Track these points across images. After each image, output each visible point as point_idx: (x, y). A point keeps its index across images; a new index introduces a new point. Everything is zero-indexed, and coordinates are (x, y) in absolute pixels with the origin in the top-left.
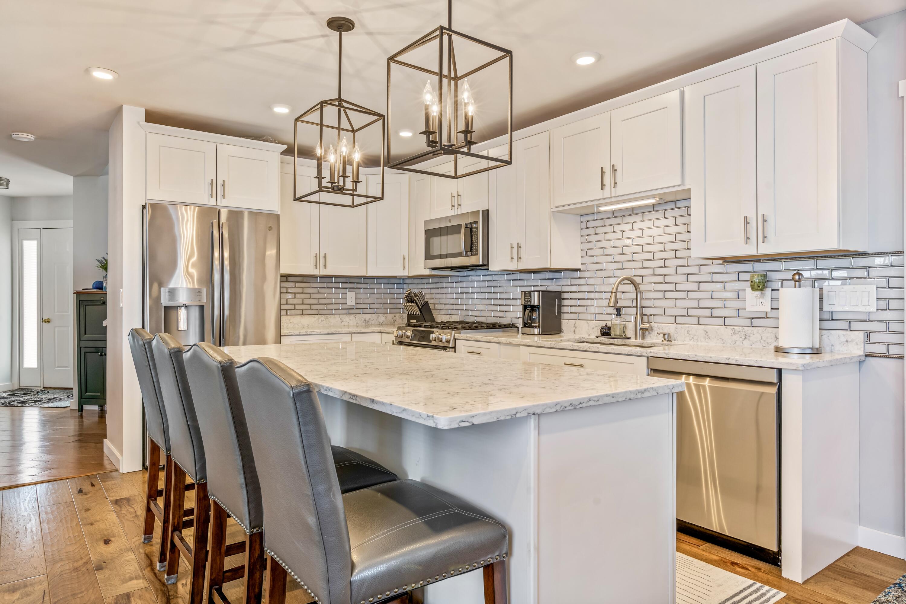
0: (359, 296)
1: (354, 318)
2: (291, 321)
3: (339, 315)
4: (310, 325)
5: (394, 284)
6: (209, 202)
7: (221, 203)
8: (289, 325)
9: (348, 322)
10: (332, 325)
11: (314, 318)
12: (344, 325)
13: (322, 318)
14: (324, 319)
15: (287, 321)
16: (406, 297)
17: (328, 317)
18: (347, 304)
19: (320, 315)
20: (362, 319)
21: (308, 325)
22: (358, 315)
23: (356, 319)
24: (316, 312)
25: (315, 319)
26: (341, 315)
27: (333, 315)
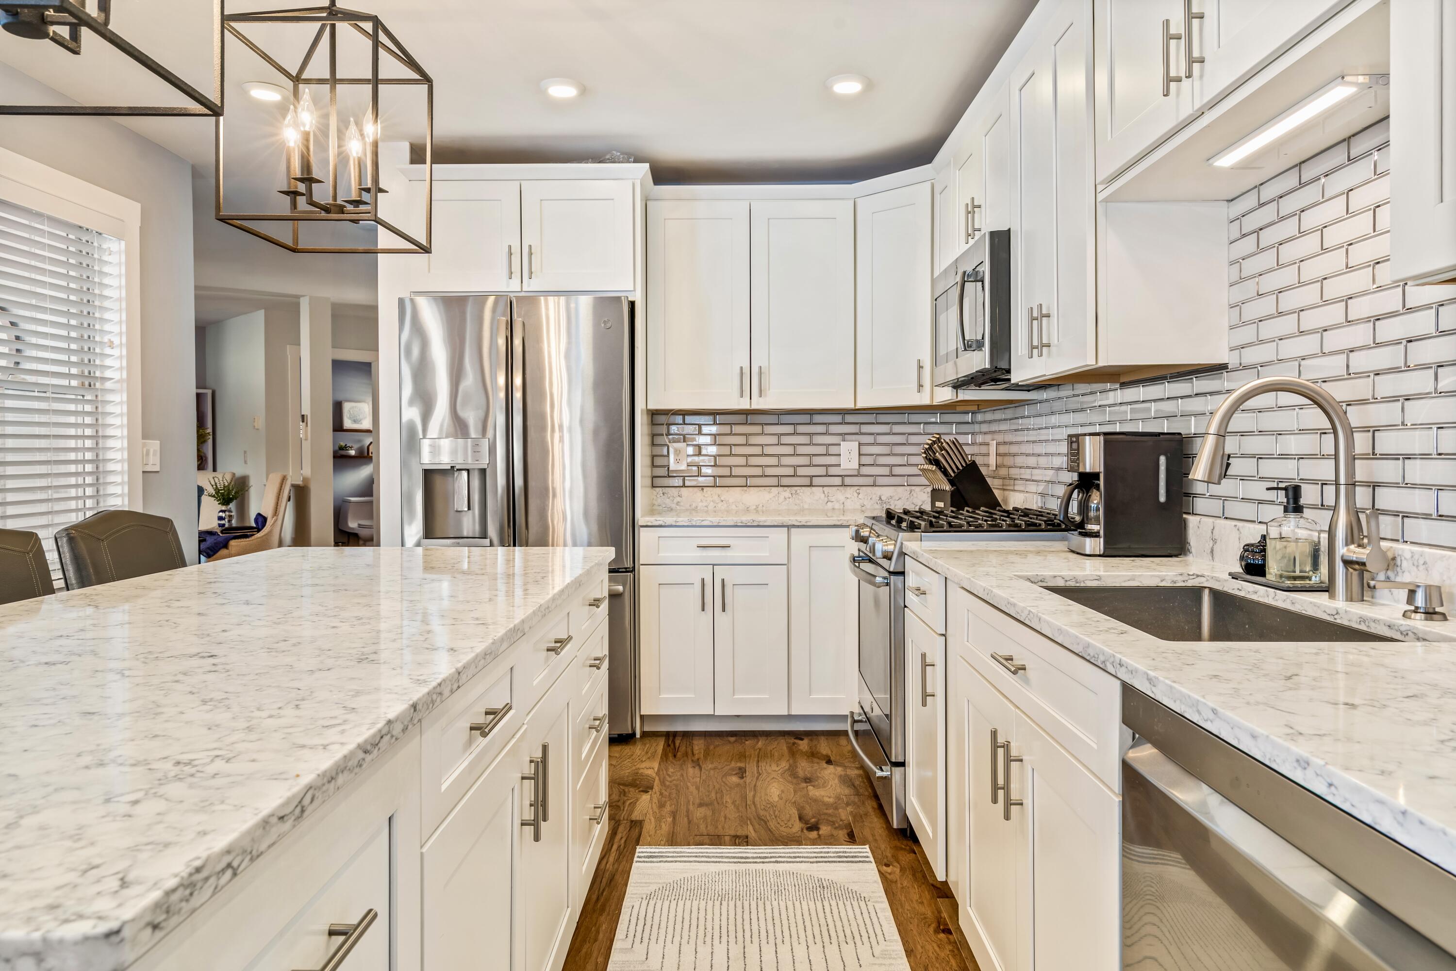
0: (866, 450)
1: (856, 495)
2: (722, 499)
3: (821, 488)
4: (761, 505)
5: (952, 423)
6: (508, 285)
7: (529, 285)
8: (720, 505)
9: (841, 502)
10: (806, 506)
11: (769, 492)
12: (833, 509)
13: (786, 492)
14: (790, 496)
15: (716, 498)
16: (925, 453)
17: (798, 492)
18: (839, 465)
19: (782, 488)
20: (874, 497)
21: (757, 507)
22: (864, 488)
23: (860, 496)
24: (774, 481)
25: (772, 495)
26: (825, 488)
27: (809, 488)
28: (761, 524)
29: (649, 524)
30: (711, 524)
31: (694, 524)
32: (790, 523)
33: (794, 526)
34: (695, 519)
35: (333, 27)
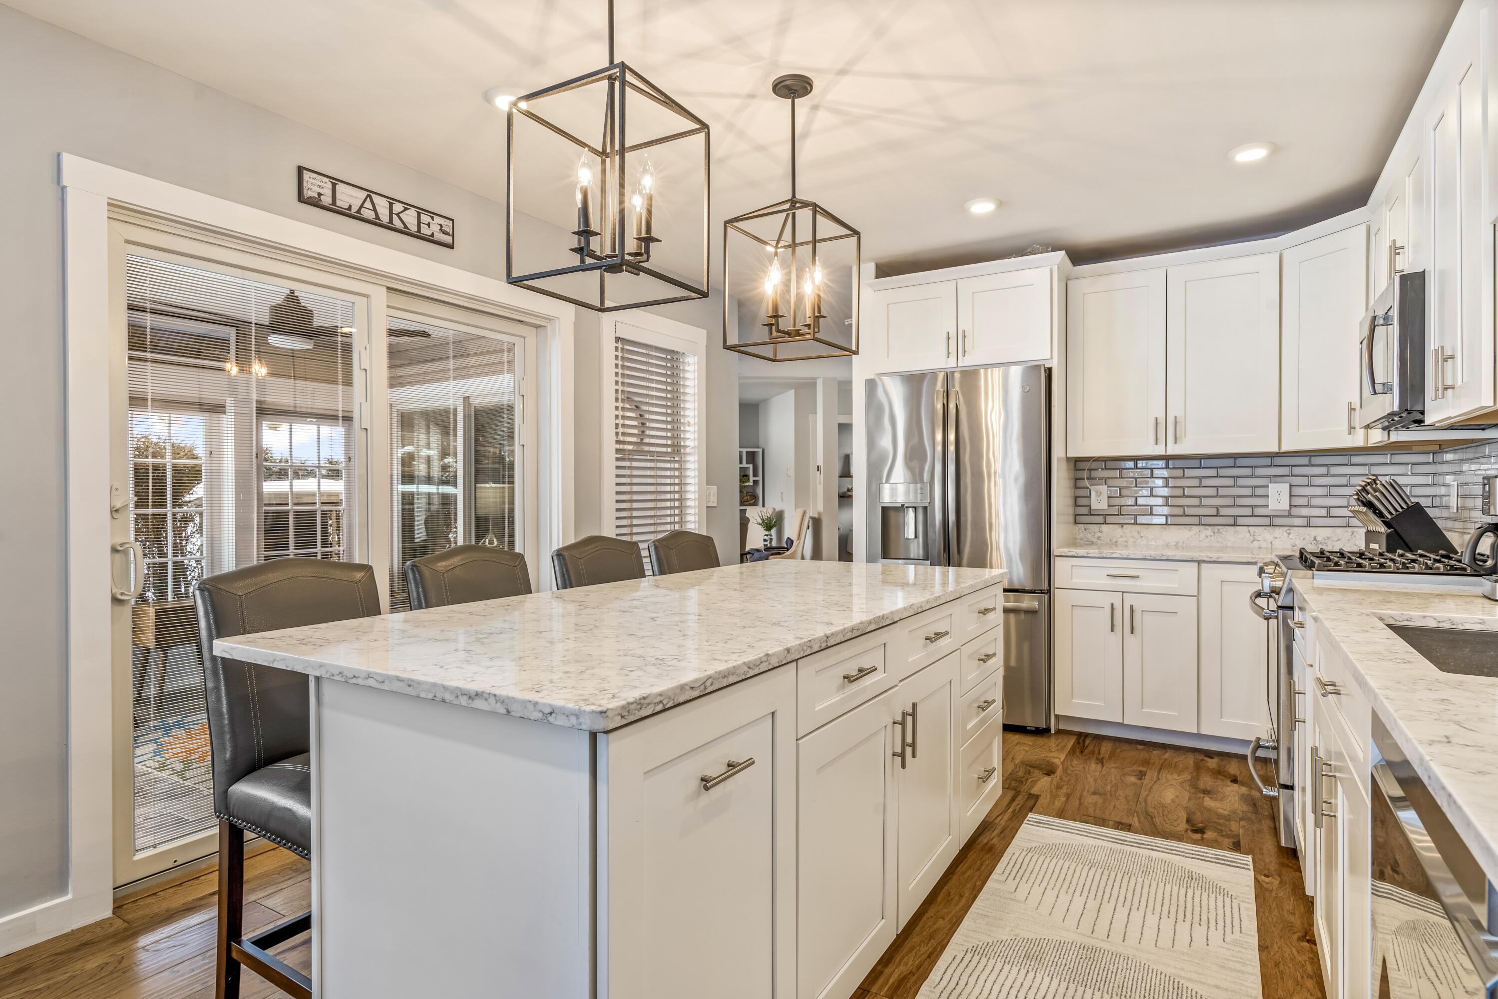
0: (1296, 491)
1: (1286, 534)
2: (1142, 535)
3: (1246, 528)
4: (1181, 542)
5: (1407, 464)
6: (947, 363)
7: (963, 362)
8: (1139, 540)
9: (1269, 541)
10: (1229, 544)
11: (1190, 530)
12: (1260, 548)
13: (1209, 531)
14: (1212, 534)
15: (1135, 534)
16: (1357, 494)
17: (1221, 530)
18: (1267, 506)
19: (1203, 527)
20: (1307, 537)
21: (1177, 543)
22: (1296, 528)
23: (1290, 536)
24: (1195, 520)
25: (1192, 533)
26: (1251, 528)
27: (1232, 528)
28: (1170, 558)
29: (1063, 554)
30: (1120, 556)
31: (1105, 556)
32: (1200, 558)
33: (1204, 562)
34: (1105, 551)
35: (794, 214)
